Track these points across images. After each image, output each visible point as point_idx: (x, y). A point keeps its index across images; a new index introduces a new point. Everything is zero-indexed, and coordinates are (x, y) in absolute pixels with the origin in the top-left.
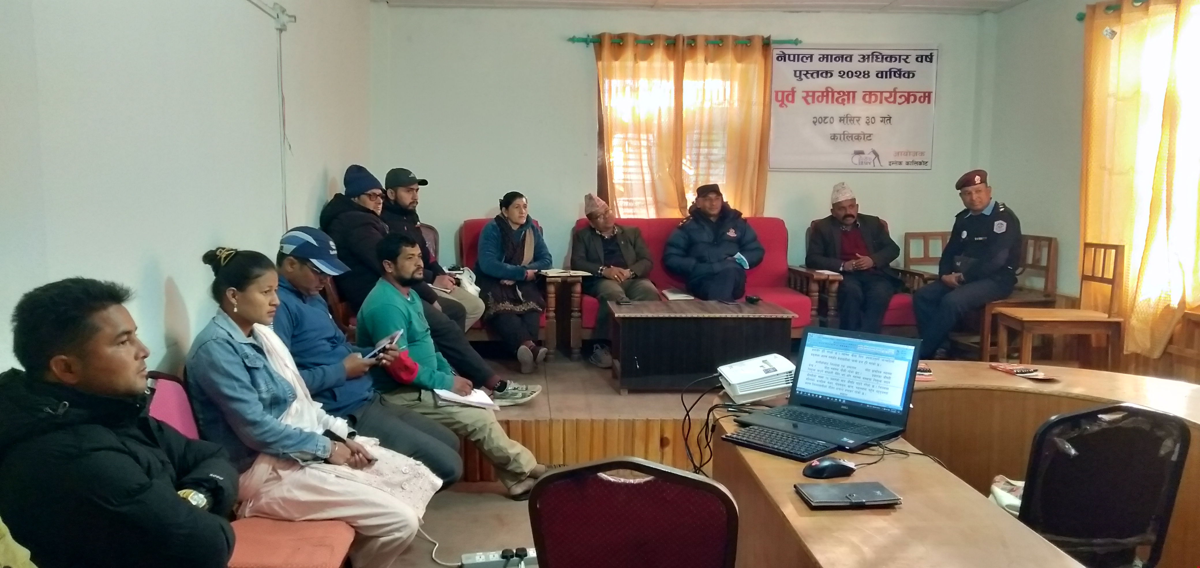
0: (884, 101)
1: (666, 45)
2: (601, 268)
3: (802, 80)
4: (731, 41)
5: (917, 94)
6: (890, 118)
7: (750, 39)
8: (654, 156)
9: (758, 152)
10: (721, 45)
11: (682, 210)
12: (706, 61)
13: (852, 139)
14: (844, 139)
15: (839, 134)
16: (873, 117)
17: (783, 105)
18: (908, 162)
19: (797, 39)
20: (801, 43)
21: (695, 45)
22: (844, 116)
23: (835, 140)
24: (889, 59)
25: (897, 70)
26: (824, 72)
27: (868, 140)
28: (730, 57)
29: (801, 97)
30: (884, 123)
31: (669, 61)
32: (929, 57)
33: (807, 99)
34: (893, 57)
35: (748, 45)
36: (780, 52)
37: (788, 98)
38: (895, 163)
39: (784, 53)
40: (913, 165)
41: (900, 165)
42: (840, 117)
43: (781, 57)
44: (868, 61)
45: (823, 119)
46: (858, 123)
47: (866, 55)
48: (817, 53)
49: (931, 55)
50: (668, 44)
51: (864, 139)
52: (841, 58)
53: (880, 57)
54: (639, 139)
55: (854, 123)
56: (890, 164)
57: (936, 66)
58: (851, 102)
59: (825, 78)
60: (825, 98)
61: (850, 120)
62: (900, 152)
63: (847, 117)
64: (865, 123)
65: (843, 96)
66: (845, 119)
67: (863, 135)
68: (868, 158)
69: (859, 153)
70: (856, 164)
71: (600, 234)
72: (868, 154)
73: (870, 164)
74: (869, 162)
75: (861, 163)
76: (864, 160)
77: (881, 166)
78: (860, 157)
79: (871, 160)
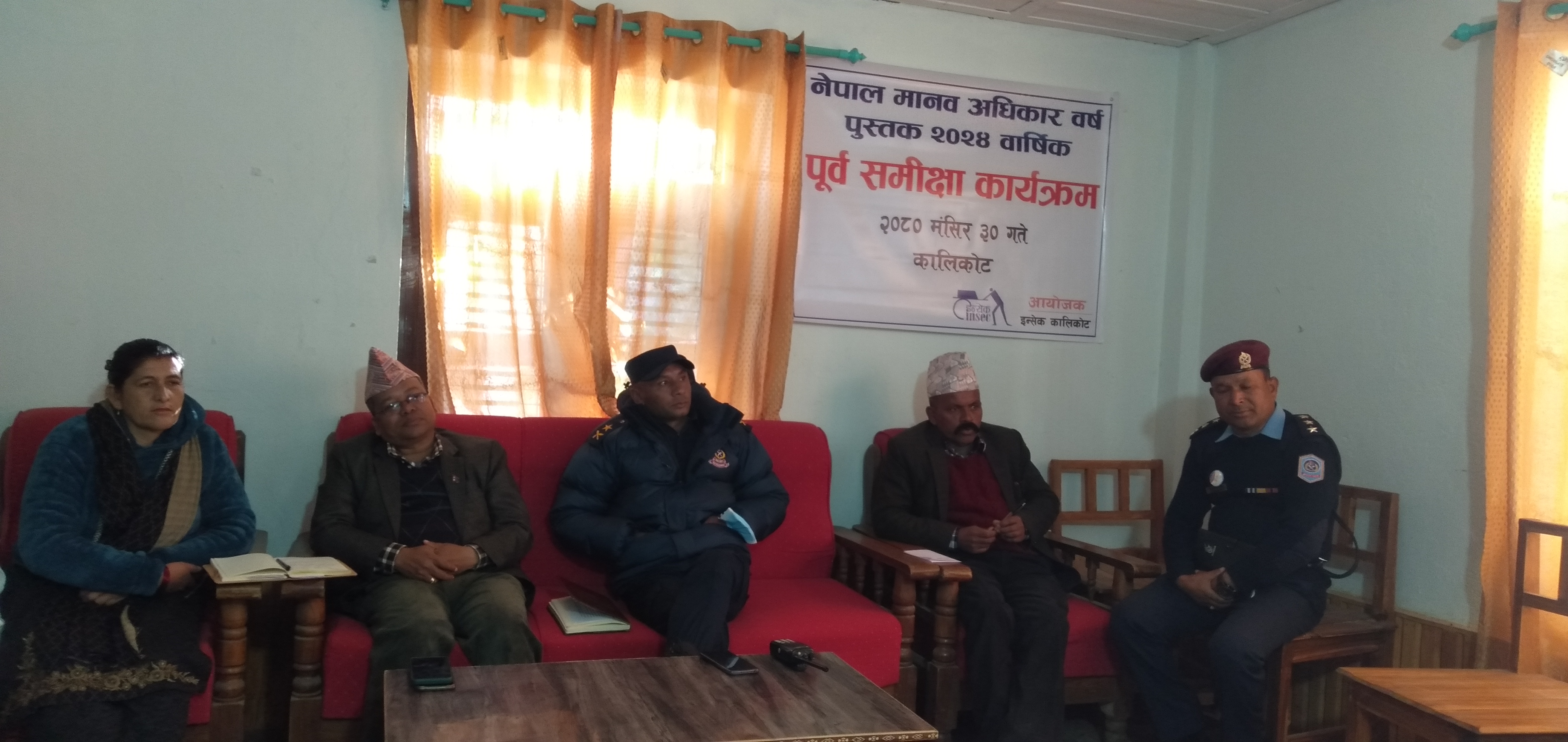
0: (1014, 195)
1: (576, 25)
2: (389, 549)
3: (861, 137)
4: (720, 34)
5: (1072, 187)
6: (1026, 230)
7: (760, 36)
8: (542, 277)
9: (773, 278)
10: (697, 41)
11: (603, 401)
12: (665, 73)
13: (954, 267)
14: (940, 266)
15: (929, 255)
16: (995, 227)
17: (823, 186)
18: (1055, 319)
19: (855, 50)
20: (861, 59)
21: (640, 35)
22: (940, 220)
23: (922, 267)
24: (1024, 114)
25: (1038, 137)
26: (904, 127)
27: (983, 271)
28: (716, 71)
29: (859, 173)
30: (1014, 239)
31: (582, 64)
32: (1096, 117)
33: (870, 177)
34: (1032, 111)
35: (754, 51)
36: (819, 74)
37: (833, 172)
38: (1031, 319)
39: (826, 78)
40: (1064, 325)
41: (1040, 325)
42: (932, 221)
43: (821, 84)
44: (987, 114)
45: (901, 221)
46: (967, 236)
47: (984, 101)
48: (891, 86)
49: (1099, 114)
50: (579, 24)
51: (977, 269)
52: (937, 101)
53: (1008, 107)
54: (506, 235)
55: (958, 234)
56: (1023, 322)
57: (1107, 137)
58: (954, 192)
59: (905, 138)
60: (905, 179)
61: (951, 227)
62: (1042, 299)
63: (946, 222)
64: (979, 236)
65: (940, 178)
66: (943, 225)
67: (975, 261)
68: (983, 308)
69: (967, 296)
70: (962, 317)
71: (396, 456)
72: (984, 300)
73: (987, 320)
74: (986, 315)
75: (972, 317)
76: (976, 310)
77: (1008, 325)
78: (969, 304)
79: (988, 311)
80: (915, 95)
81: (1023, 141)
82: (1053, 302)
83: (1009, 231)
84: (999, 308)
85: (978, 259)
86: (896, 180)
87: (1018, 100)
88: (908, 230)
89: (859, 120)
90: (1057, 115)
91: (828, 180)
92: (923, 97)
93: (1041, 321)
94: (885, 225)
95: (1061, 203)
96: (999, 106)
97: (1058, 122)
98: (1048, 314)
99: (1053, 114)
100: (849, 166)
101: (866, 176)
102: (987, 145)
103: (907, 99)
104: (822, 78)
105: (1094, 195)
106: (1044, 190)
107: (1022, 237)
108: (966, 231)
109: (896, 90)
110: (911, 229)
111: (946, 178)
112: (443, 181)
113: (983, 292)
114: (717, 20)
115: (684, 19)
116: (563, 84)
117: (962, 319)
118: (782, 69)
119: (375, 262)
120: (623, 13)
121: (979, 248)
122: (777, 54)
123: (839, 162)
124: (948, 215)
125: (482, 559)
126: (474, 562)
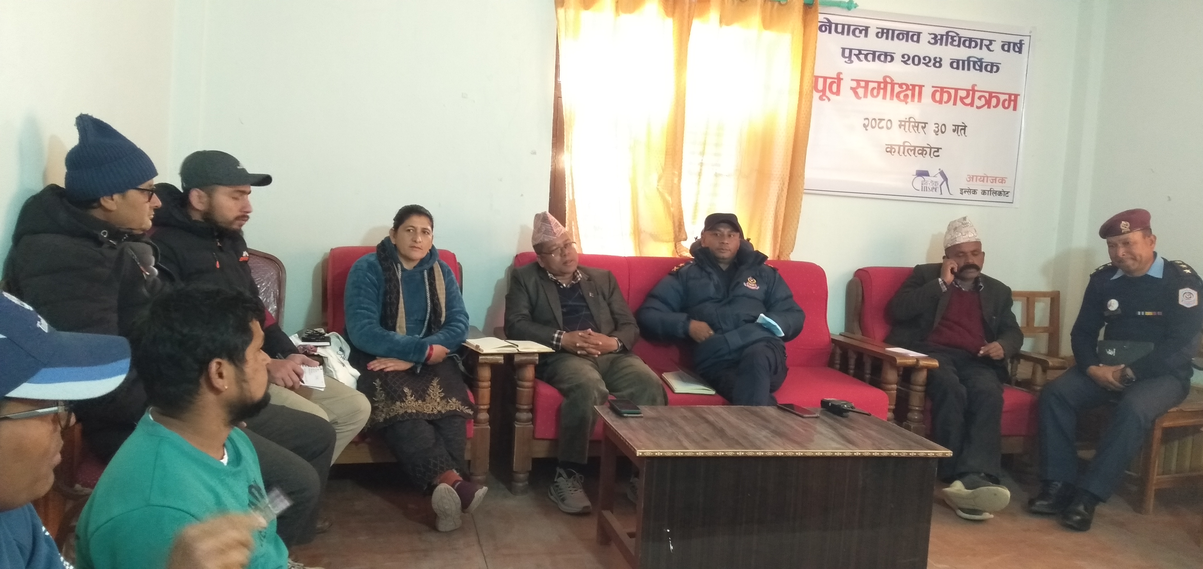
0: (958, 101)
2: (556, 335)
3: (852, 62)
5: (1000, 96)
6: (965, 126)
12: (722, 21)
13: (914, 154)
14: (904, 153)
15: (897, 145)
16: (944, 125)
22: (905, 120)
23: (891, 154)
25: (976, 60)
27: (935, 156)
28: (756, 18)
29: (849, 88)
30: (957, 133)
31: (667, 18)
33: (856, 90)
37: (832, 88)
39: (829, 21)
41: (974, 194)
42: (899, 121)
43: (825, 26)
45: (878, 122)
46: (924, 131)
56: (962, 193)
57: (1026, 59)
58: (916, 100)
59: (882, 63)
60: (882, 91)
61: (913, 126)
62: (976, 176)
63: (909, 122)
64: (933, 131)
65: (906, 90)
66: (907, 124)
67: (929, 149)
68: (933, 182)
69: (922, 174)
71: (554, 280)
72: (934, 177)
73: (936, 191)
74: (935, 188)
75: (925, 189)
76: (928, 184)
77: (951, 194)
78: (923, 180)
79: (937, 185)
80: (890, 32)
81: (966, 62)
82: (983, 178)
83: (954, 128)
84: (945, 182)
85: (931, 148)
86: (875, 92)
87: (962, 33)
88: (882, 128)
89: (851, 50)
90: (991, 44)
91: (828, 93)
92: (896, 33)
93: (975, 192)
94: (866, 124)
95: (992, 107)
96: (950, 37)
97: (991, 49)
98: (979, 186)
99: (987, 43)
100: (843, 84)
101: (854, 90)
102: (940, 66)
103: (885, 35)
104: (827, 21)
105: (1015, 101)
106: (980, 98)
107: (963, 131)
108: (923, 128)
109: (877, 28)
110: (885, 127)
113: (934, 171)
117: (919, 190)
118: (801, 17)
119: (536, 154)
122: (798, 6)
124: (910, 116)
125: (621, 346)
126: (616, 348)
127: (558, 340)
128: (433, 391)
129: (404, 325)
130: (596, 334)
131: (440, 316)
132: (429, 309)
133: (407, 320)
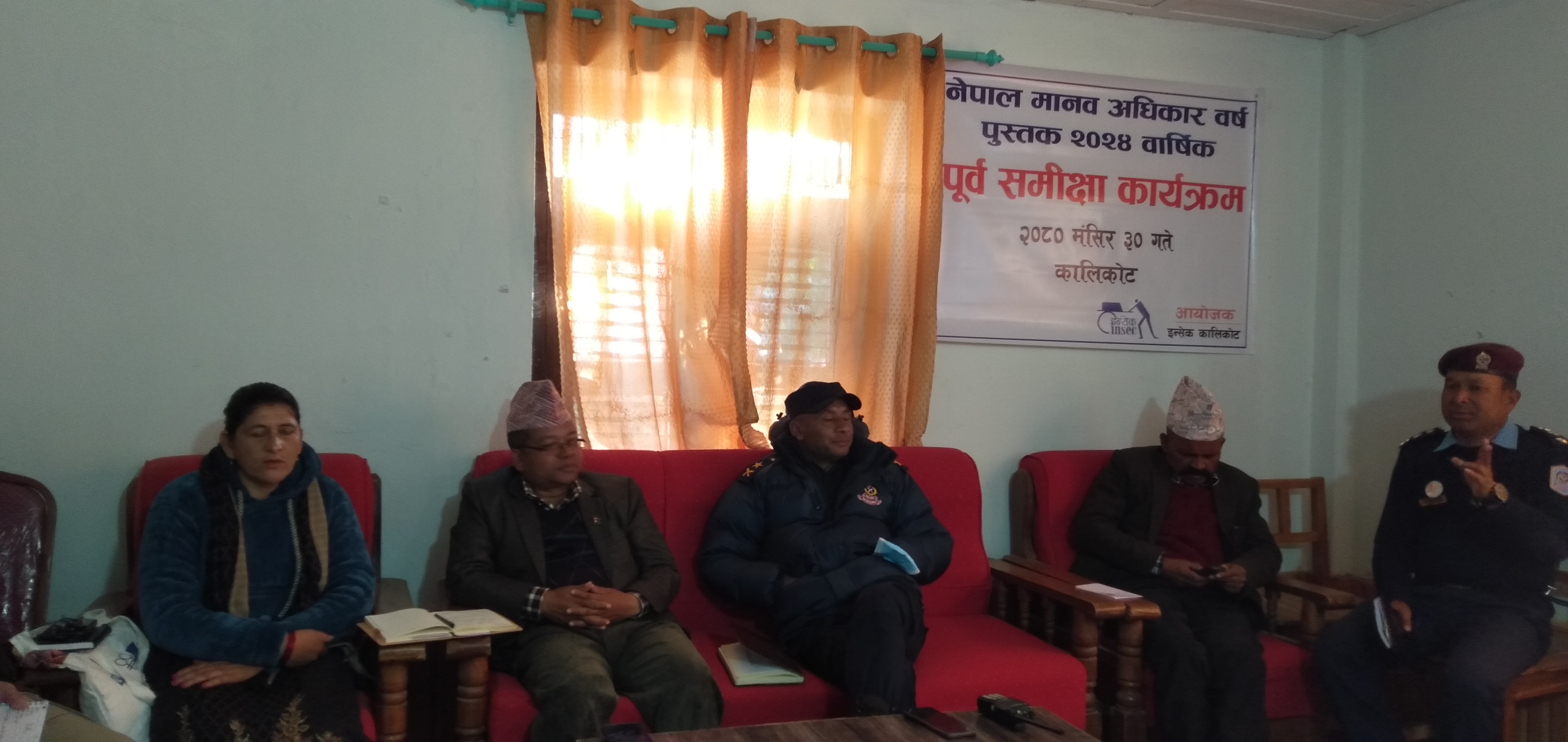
0: (1158, 199)
1: (707, 35)
2: (532, 596)
3: (998, 143)
4: (855, 39)
5: (1218, 190)
6: (1171, 236)
7: (896, 41)
9: (913, 296)
10: (830, 48)
11: (746, 434)
12: (798, 83)
13: (1098, 278)
14: (1083, 277)
15: (1072, 267)
16: (1138, 234)
17: (960, 197)
18: (1203, 331)
19: (992, 52)
20: (999, 62)
21: (772, 43)
22: (1082, 228)
23: (1065, 279)
24: (1166, 114)
25: (1181, 138)
26: (1043, 131)
27: (1128, 281)
28: (851, 78)
29: (997, 182)
30: (1159, 246)
31: (713, 77)
32: (1240, 115)
33: (1008, 185)
34: (1175, 110)
35: (888, 57)
36: (954, 78)
37: (971, 181)
38: (1179, 331)
39: (962, 83)
40: (1213, 337)
41: (1188, 337)
42: (1074, 230)
43: (956, 89)
44: (1128, 115)
45: (1042, 231)
46: (1110, 245)
47: (1124, 102)
48: (1029, 88)
49: (1243, 112)
50: (709, 35)
51: (1121, 279)
52: (1076, 103)
53: (1150, 107)
54: (639, 260)
55: (1101, 243)
56: (1171, 335)
57: (1252, 137)
58: (1096, 198)
59: (1044, 144)
60: (1045, 186)
61: (1093, 236)
62: (1189, 309)
63: (1089, 231)
64: (1123, 244)
65: (1081, 184)
66: (1085, 234)
67: (1119, 271)
68: (1128, 320)
69: (1111, 308)
70: (1107, 331)
71: (534, 497)
72: (1129, 312)
73: (1133, 333)
74: (1131, 328)
75: (1116, 331)
76: (1121, 324)
77: (1155, 338)
78: (1113, 317)
79: (1134, 323)
80: (1053, 98)
81: (1166, 142)
82: (1201, 313)
83: (1154, 238)
84: (1145, 320)
85: (1122, 269)
86: (1035, 187)
87: (1159, 99)
88: (1049, 240)
89: (996, 126)
90: (1200, 114)
91: (965, 190)
92: (1062, 99)
93: (1189, 333)
94: (1025, 235)
95: (1206, 206)
96: (1140, 106)
97: (1202, 122)
98: (1196, 324)
99: (1195, 113)
100: (987, 176)
101: (1004, 185)
102: (1129, 148)
103: (1045, 103)
104: (958, 83)
105: (1240, 197)
106: (1188, 194)
107: (1167, 243)
108: (1109, 239)
109: (1033, 93)
110: (1053, 239)
111: (1087, 184)
112: (573, 204)
113: (1128, 304)
114: (851, 25)
115: (816, 26)
116: (695, 100)
117: (1108, 333)
118: (919, 76)
119: (507, 292)
120: (758, 21)
121: (1124, 257)
122: (913, 59)
123: (977, 171)
124: (1090, 223)
125: (646, 608)
126: (637, 611)
127: (536, 603)
128: (288, 722)
129: (245, 600)
130: (603, 590)
131: (318, 577)
132: (299, 567)
133: (252, 591)
